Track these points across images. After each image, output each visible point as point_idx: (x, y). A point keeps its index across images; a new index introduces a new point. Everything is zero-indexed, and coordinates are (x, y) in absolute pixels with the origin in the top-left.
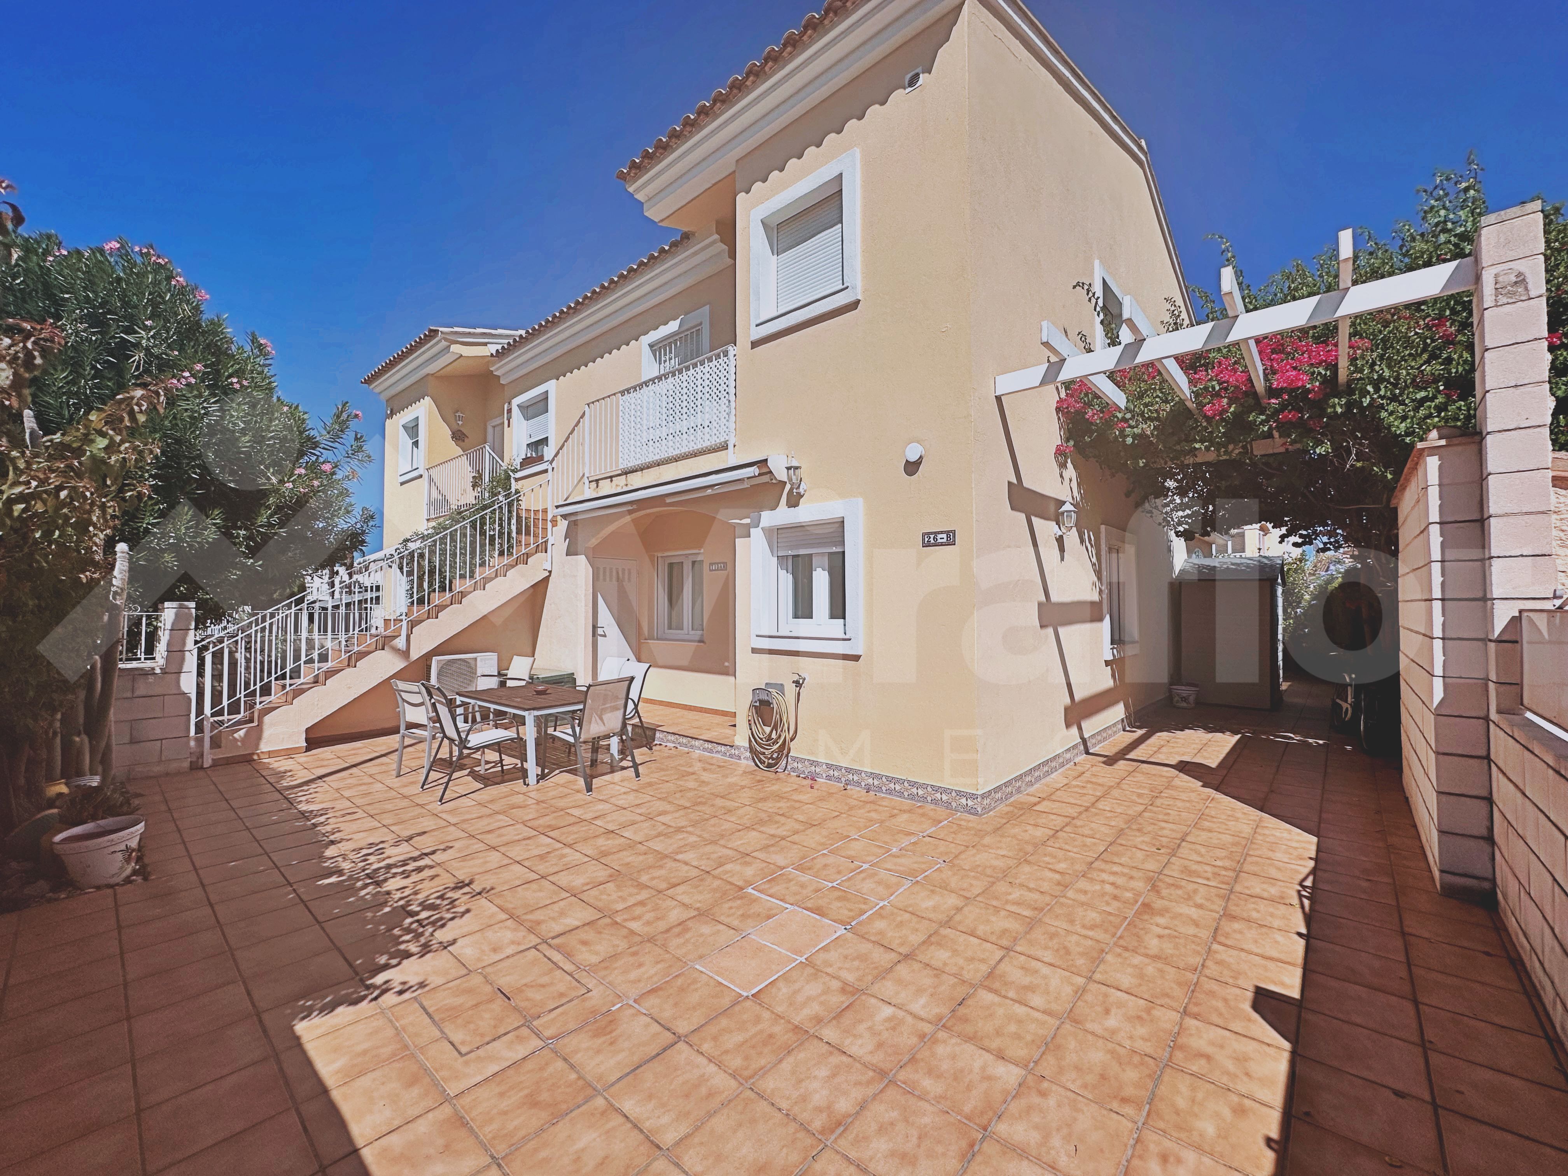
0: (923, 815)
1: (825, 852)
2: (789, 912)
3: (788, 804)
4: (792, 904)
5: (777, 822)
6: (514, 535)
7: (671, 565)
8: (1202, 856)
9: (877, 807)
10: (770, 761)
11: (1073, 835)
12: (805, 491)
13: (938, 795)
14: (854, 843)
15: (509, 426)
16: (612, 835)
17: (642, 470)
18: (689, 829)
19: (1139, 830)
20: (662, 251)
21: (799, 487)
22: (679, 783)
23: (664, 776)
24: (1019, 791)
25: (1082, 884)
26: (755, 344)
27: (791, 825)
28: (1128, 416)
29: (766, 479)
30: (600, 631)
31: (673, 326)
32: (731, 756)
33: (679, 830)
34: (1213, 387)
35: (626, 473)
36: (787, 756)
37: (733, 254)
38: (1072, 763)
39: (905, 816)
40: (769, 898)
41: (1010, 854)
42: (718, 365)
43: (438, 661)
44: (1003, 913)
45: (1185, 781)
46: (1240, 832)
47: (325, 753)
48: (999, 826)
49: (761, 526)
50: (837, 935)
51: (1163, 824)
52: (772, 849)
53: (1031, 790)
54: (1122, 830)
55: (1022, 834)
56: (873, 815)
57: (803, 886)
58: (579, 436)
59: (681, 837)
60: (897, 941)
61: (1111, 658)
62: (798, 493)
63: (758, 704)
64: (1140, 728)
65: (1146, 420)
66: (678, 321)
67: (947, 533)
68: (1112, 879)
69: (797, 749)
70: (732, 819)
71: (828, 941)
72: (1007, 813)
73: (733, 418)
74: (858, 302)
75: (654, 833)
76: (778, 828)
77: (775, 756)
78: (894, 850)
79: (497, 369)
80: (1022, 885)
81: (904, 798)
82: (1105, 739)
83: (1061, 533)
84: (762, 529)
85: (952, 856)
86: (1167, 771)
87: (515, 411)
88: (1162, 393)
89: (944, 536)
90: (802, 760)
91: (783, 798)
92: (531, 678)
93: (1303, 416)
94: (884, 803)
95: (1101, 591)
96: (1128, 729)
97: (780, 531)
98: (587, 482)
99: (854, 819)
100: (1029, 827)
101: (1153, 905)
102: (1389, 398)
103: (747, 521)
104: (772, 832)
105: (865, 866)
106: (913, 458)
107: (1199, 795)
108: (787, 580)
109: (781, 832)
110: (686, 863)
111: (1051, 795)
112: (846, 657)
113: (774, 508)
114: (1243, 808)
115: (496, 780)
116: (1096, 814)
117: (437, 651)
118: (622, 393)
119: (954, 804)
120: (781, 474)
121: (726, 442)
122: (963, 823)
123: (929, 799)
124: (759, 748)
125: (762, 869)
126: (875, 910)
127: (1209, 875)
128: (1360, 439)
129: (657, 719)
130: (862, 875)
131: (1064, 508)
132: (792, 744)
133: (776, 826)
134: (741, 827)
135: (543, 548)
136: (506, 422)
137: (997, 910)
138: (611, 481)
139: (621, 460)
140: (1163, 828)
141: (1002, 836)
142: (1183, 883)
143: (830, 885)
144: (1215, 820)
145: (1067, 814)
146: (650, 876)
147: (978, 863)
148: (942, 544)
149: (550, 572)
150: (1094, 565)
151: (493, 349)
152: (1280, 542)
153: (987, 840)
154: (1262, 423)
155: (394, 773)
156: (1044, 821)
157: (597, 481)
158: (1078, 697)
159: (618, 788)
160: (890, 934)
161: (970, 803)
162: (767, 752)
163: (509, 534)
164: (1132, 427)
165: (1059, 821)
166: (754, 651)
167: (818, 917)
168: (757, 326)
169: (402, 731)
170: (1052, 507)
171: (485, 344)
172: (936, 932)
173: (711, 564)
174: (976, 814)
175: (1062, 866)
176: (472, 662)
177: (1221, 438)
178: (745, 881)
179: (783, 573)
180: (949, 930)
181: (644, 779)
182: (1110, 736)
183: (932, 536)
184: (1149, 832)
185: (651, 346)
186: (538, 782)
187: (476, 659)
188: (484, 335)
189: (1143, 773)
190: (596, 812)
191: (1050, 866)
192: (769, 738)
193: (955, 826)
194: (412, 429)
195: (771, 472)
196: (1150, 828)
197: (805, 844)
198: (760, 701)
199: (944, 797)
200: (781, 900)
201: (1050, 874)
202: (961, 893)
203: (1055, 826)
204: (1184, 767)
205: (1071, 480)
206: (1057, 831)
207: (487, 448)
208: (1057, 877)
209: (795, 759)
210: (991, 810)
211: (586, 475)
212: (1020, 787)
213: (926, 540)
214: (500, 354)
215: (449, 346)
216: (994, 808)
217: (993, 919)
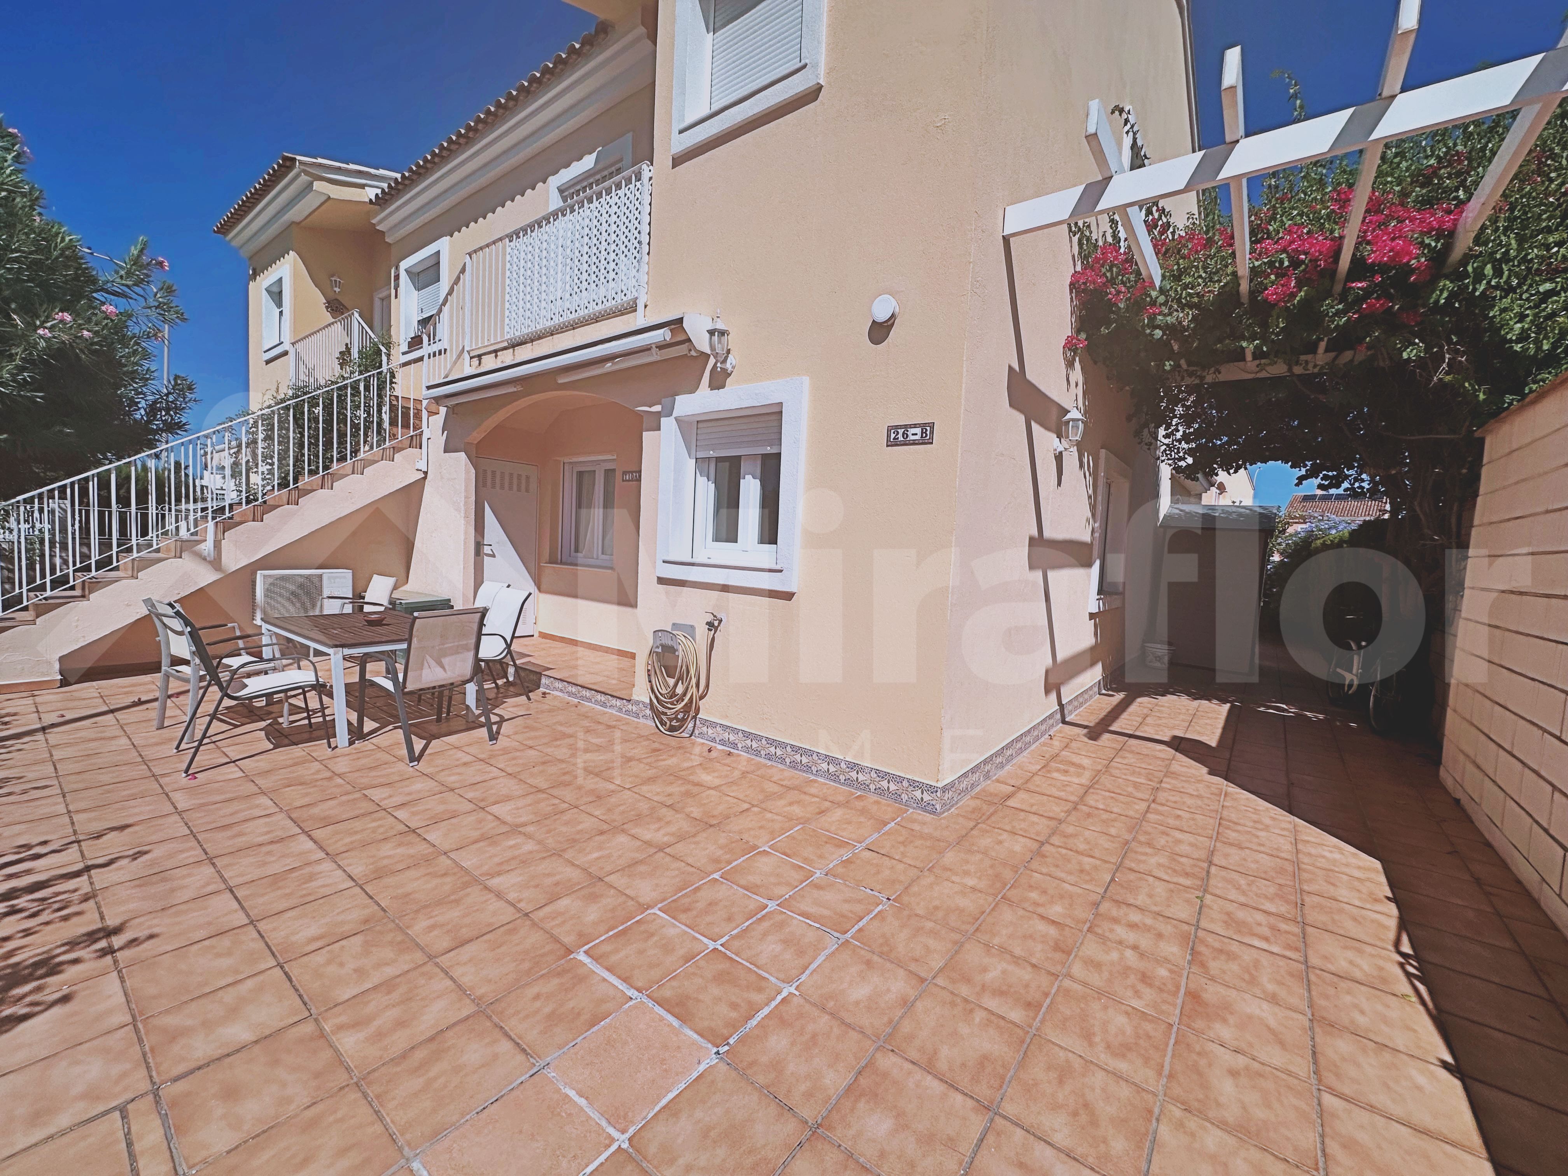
0: (863, 811)
1: (716, 876)
2: (635, 1007)
3: (683, 789)
4: (639, 990)
5: (659, 819)
6: (386, 425)
7: (580, 474)
8: (1244, 893)
9: (803, 796)
10: (674, 723)
11: (1064, 851)
12: (733, 367)
13: (884, 784)
14: (764, 859)
15: (396, 297)
16: (412, 837)
17: (532, 341)
18: (530, 829)
19: (1149, 844)
20: (572, 51)
21: (724, 361)
22: (549, 750)
23: (529, 739)
24: (987, 776)
25: (1091, 948)
26: (677, 161)
27: (680, 824)
28: (1162, 299)
29: (682, 350)
30: (487, 550)
31: (588, 162)
32: (628, 712)
33: (515, 829)
34: (1281, 262)
35: (514, 345)
36: (695, 717)
37: (653, 37)
38: (1047, 736)
39: (838, 814)
40: (606, 975)
41: (982, 885)
42: (628, 193)
43: (265, 576)
44: (979, 1016)
45: (1185, 765)
46: (1278, 849)
47: (90, 689)
48: (964, 832)
49: (675, 414)
50: (702, 1068)
51: (1178, 835)
52: (642, 868)
53: (1002, 773)
54: (1127, 843)
55: (997, 847)
56: (796, 810)
57: (667, 948)
58: (458, 298)
59: (512, 843)
60: (803, 1087)
61: (1095, 610)
62: (724, 370)
63: (660, 650)
64: (1118, 690)
65: (1182, 307)
66: (595, 155)
67: (923, 426)
68: (1131, 937)
69: (708, 710)
70: (597, 813)
71: (682, 1086)
72: (973, 811)
73: (645, 268)
74: (819, 88)
75: (476, 834)
76: (659, 829)
77: (680, 716)
78: (818, 875)
79: (380, 222)
80: (1004, 950)
81: (840, 783)
82: (1081, 704)
83: (1061, 448)
84: (676, 419)
85: (900, 888)
86: (1160, 751)
87: (403, 276)
88: (1205, 272)
89: (918, 431)
90: (713, 725)
91: (678, 778)
92: (392, 602)
93: (1392, 307)
94: (813, 791)
95: (1093, 531)
96: (1104, 692)
97: (700, 425)
98: (467, 357)
99: (769, 816)
100: (1005, 836)
101: (1205, 996)
102: (1502, 289)
103: (657, 408)
104: (648, 836)
105: (772, 906)
106: (882, 316)
107: (1208, 787)
108: (707, 490)
109: (661, 837)
110: (499, 895)
111: (1027, 782)
112: (773, 594)
113: (693, 390)
114: (1267, 809)
115: (294, 738)
116: (1089, 815)
117: (265, 563)
118: (510, 237)
119: (904, 797)
120: (702, 343)
121: (635, 300)
122: (916, 827)
123: (872, 787)
124: (661, 708)
125: (613, 910)
126: (773, 1004)
127: (1266, 931)
128: (1456, 344)
129: (549, 659)
130: (766, 924)
131: (1069, 416)
132: (701, 703)
133: (657, 826)
134: (605, 827)
135: (416, 442)
136: (393, 292)
137: (969, 1007)
138: (496, 356)
139: (507, 329)
140: (1178, 842)
141: (970, 852)
142: (1235, 947)
143: (711, 945)
144: (1239, 828)
145: (1051, 815)
146: (431, 922)
147: (937, 903)
148: (914, 443)
149: (426, 473)
150: (1090, 497)
151: (371, 193)
152: (1297, 485)
153: (949, 858)
154: (1338, 313)
155: (155, 723)
156: (1023, 825)
157: (479, 356)
158: (1060, 657)
159: (460, 754)
160: (791, 1067)
161: (926, 797)
162: (669, 712)
163: (380, 424)
164: (1165, 315)
165: (1042, 826)
166: (661, 581)
167: (675, 1023)
168: (681, 132)
169: (163, 668)
170: (1054, 413)
171: (363, 186)
172: (870, 1064)
173: (625, 473)
174: (934, 813)
175: (1056, 910)
176: (316, 580)
177: (1277, 335)
178: (580, 935)
179: (702, 480)
180: (893, 1059)
181: (502, 741)
182: (1086, 701)
183: (901, 431)
184: (1163, 849)
185: (561, 190)
186: (351, 743)
187: (321, 576)
188: (360, 174)
189: (1132, 752)
190: (409, 794)
191: (1040, 910)
192: (673, 695)
193: (904, 831)
194: (276, 295)
195: (689, 340)
196: (1162, 841)
197: (690, 861)
198: (663, 646)
199: (893, 787)
200: (625, 980)
201: (1041, 927)
202: (913, 967)
203: (1038, 834)
204: (1179, 744)
205: (1077, 385)
206: (1042, 844)
207: (356, 315)
208: (1052, 931)
209: (705, 722)
210: (952, 806)
211: (467, 349)
212: (988, 771)
213: (893, 436)
214: (382, 201)
215: (312, 183)
216: (957, 803)
217: (964, 1029)
